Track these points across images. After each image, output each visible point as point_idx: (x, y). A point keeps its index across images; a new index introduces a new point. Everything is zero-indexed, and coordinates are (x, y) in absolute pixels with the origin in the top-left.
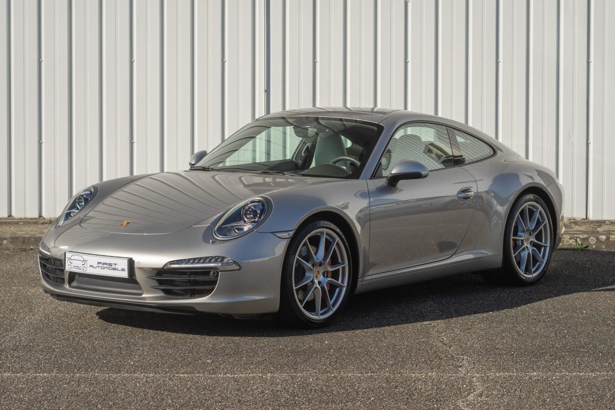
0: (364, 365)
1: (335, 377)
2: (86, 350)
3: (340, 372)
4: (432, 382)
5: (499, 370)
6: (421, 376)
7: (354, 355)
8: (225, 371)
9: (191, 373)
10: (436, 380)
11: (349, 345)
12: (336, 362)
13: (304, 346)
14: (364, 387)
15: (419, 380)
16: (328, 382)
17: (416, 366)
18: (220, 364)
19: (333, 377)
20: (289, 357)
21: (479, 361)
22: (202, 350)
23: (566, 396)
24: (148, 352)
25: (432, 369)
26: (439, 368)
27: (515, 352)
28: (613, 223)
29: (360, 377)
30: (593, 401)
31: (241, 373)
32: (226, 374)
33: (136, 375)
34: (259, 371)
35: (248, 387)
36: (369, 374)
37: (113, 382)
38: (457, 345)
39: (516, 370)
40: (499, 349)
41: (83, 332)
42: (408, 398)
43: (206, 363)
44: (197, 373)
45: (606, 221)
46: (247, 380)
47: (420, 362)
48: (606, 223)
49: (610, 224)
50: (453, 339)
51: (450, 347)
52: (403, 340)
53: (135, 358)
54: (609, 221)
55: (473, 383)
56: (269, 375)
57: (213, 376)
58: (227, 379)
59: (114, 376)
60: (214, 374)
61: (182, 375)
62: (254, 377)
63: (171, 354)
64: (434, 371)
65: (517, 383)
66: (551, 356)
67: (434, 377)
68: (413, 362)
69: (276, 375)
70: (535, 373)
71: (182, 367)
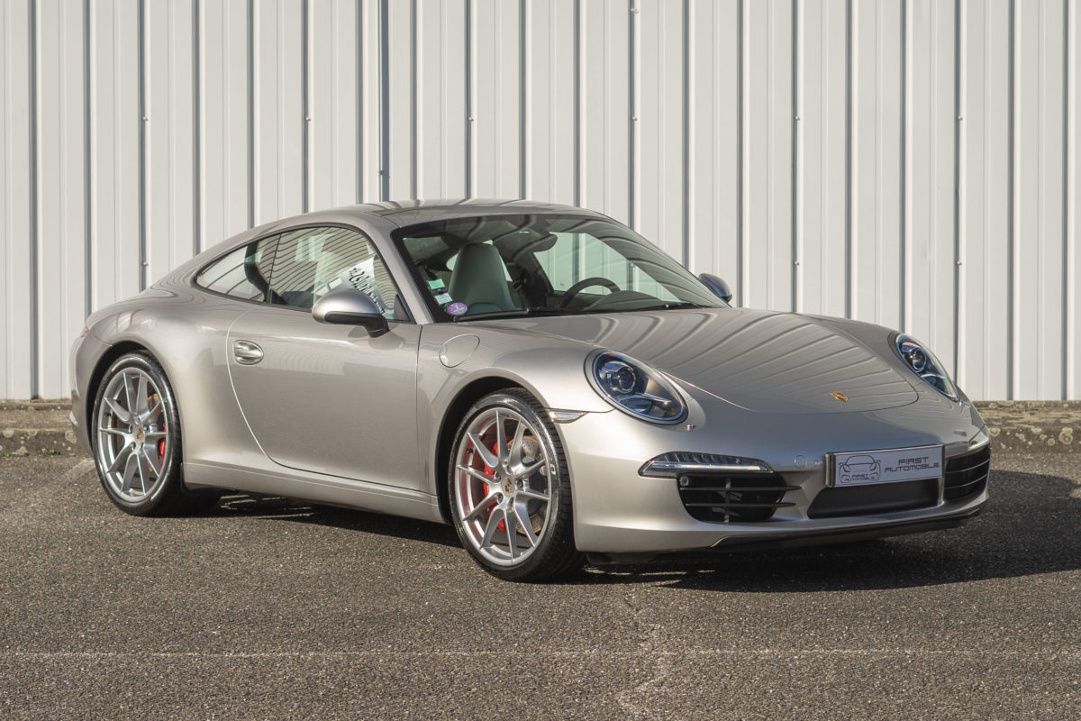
0: (478, 639)
1: (423, 657)
2: (9, 616)
3: (433, 649)
4: (585, 665)
5: (706, 646)
6: (571, 655)
7: (467, 623)
8: (238, 647)
9: (180, 650)
10: (593, 662)
11: (464, 608)
12: (433, 634)
13: (387, 609)
14: (467, 672)
15: (564, 661)
16: (408, 664)
17: (569, 639)
18: (233, 637)
19: (419, 657)
20: (355, 626)
21: (678, 633)
22: (210, 614)
23: (804, 685)
24: (115, 619)
25: (593, 644)
26: (606, 642)
27: (745, 617)
28: (1001, 406)
29: (464, 658)
30: (846, 693)
31: (265, 650)
32: (239, 652)
33: (83, 655)
34: (296, 649)
35: (269, 673)
36: (484, 652)
37: (42, 665)
38: (651, 607)
39: (737, 645)
40: (720, 612)
41: (12, 587)
42: (535, 689)
43: (209, 636)
44: (190, 651)
45: (990, 402)
46: (271, 663)
47: (577, 634)
48: (990, 406)
49: (996, 409)
50: (648, 597)
51: (637, 610)
52: (560, 599)
53: (91, 628)
54: (996, 402)
55: (655, 665)
56: (312, 654)
57: (216, 655)
58: (238, 660)
59: (47, 656)
60: (219, 653)
61: (163, 655)
62: (284, 657)
63: (154, 622)
64: (595, 648)
65: (730, 665)
66: (805, 623)
67: (592, 656)
68: (565, 634)
69: (322, 654)
70: (767, 651)
71: (166, 641)
